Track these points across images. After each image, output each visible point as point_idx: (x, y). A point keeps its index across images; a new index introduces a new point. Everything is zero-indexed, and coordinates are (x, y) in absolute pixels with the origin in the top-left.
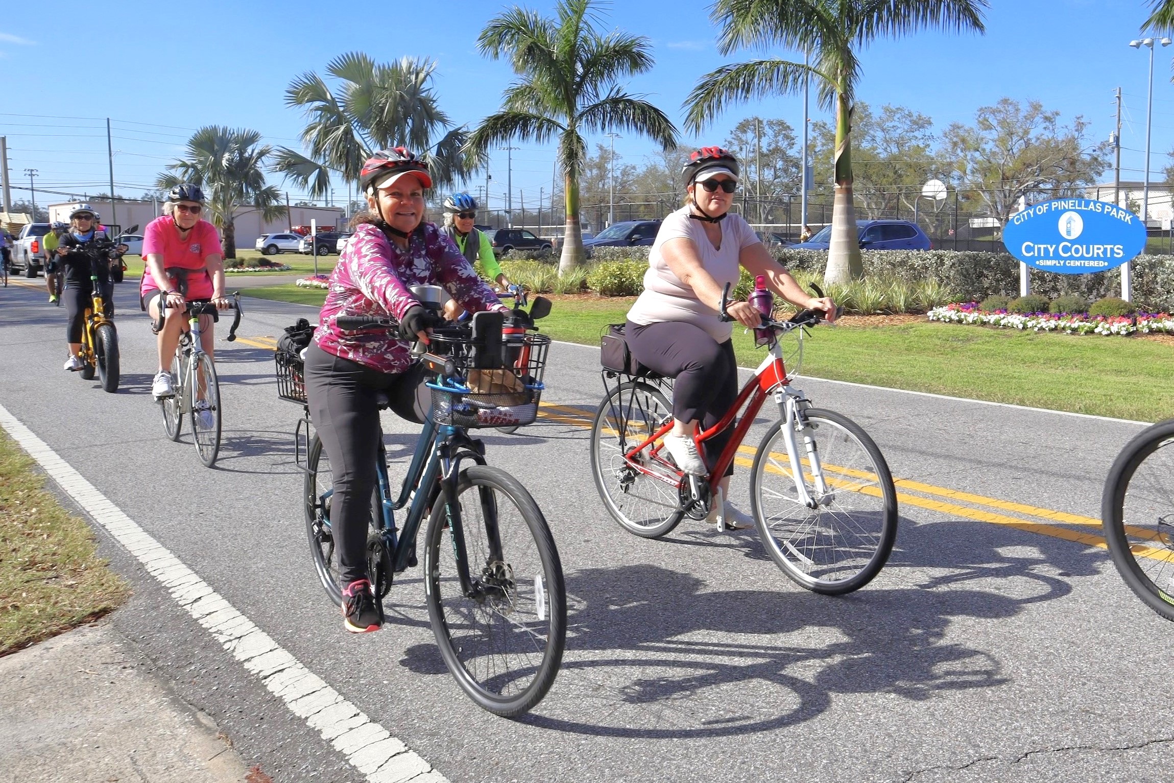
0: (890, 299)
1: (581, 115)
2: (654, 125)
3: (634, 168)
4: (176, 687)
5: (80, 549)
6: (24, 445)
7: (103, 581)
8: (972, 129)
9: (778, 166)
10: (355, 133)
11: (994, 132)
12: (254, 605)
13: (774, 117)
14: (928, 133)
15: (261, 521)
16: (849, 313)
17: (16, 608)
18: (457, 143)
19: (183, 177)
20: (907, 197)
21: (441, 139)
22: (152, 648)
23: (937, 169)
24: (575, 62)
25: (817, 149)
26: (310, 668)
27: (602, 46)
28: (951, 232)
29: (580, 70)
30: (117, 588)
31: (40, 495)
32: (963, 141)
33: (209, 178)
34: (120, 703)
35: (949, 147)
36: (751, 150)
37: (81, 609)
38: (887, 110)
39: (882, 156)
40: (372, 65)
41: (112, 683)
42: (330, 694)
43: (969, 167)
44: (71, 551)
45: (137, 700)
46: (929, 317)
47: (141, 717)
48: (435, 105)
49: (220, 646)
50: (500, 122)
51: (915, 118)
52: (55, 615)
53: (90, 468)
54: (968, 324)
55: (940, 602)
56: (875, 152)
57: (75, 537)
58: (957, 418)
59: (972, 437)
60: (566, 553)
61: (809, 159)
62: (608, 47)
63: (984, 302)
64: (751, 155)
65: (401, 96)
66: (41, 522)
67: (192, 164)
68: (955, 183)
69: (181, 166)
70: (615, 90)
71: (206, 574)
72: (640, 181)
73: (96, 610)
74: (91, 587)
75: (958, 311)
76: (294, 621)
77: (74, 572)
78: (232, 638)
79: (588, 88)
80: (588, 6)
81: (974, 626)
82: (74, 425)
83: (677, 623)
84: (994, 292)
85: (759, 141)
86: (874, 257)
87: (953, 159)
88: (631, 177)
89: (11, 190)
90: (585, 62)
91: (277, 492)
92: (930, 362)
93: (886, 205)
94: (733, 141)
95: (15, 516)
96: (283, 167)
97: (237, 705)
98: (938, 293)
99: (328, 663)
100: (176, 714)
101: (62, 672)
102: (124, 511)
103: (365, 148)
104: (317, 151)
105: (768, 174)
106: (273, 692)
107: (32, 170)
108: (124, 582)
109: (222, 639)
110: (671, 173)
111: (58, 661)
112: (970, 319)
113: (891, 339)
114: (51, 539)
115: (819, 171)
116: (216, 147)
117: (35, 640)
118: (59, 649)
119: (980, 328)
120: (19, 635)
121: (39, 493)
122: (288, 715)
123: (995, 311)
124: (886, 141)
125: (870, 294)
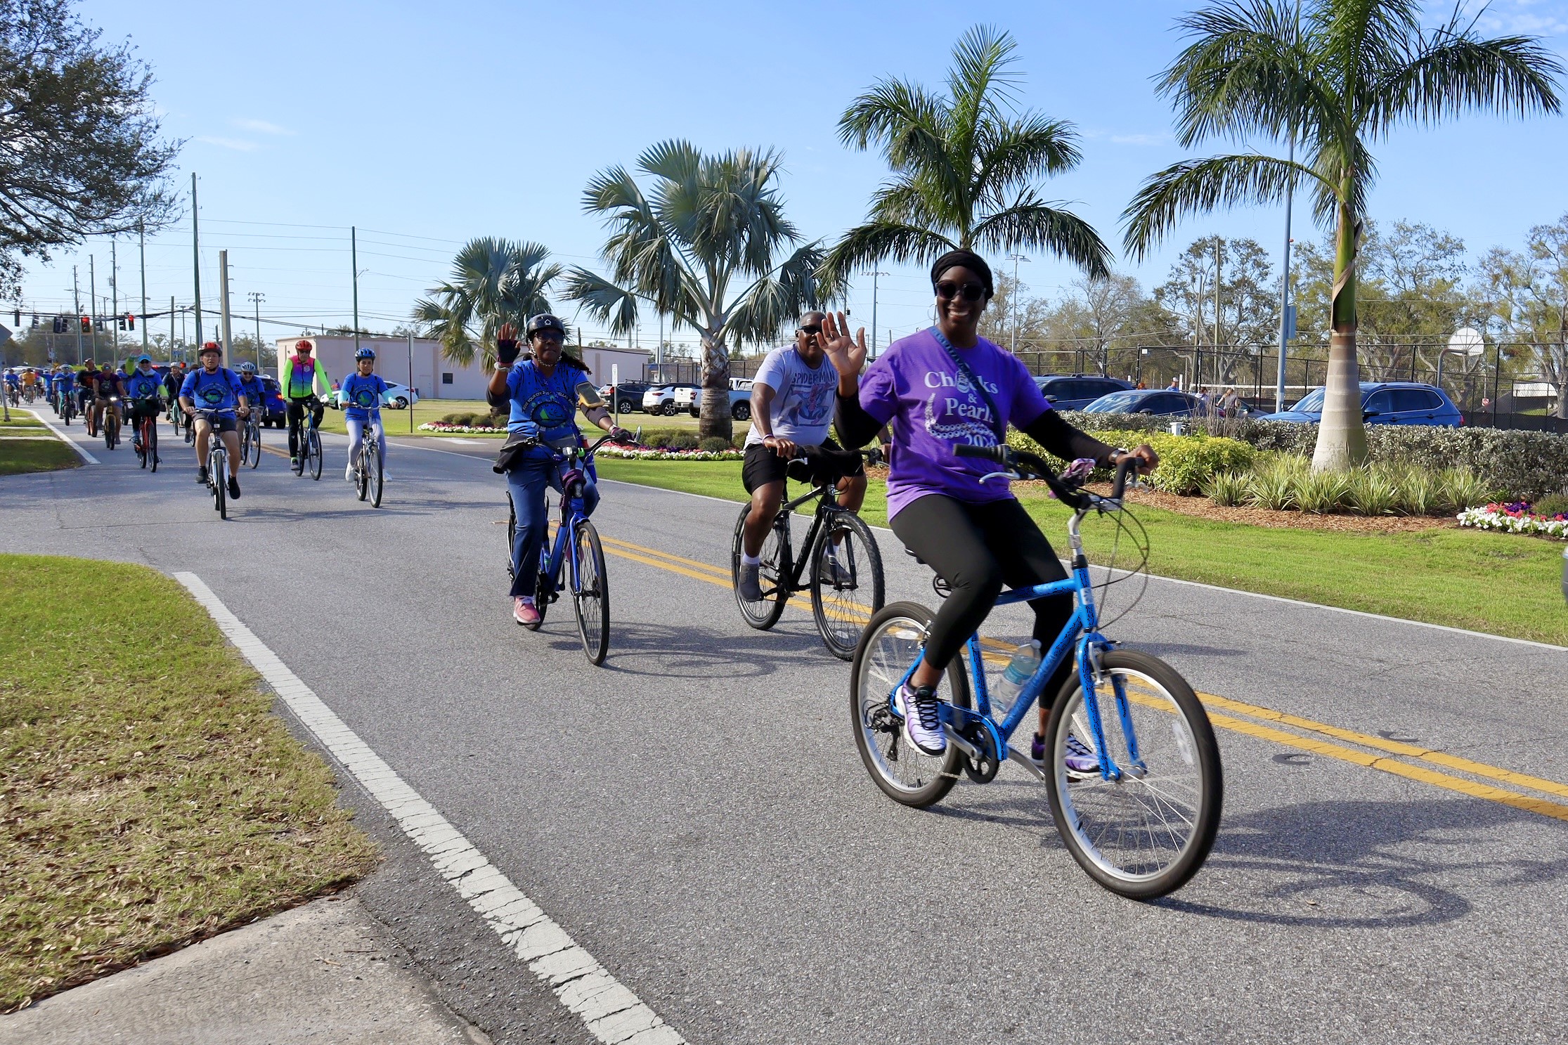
0: (1404, 494)
1: (978, 230)
2: (1077, 245)
3: (1044, 303)
4: (439, 990)
5: (317, 796)
6: (246, 653)
7: (346, 841)
8: (1520, 256)
9: (1244, 305)
10: (673, 248)
11: (1552, 260)
12: (541, 884)
13: (1241, 236)
14: (1458, 262)
15: (549, 770)
16: (1345, 512)
17: (238, 869)
18: (809, 265)
19: (448, 305)
20: (1424, 352)
21: (787, 259)
22: (408, 935)
23: (1469, 314)
24: (973, 156)
25: (1300, 282)
26: (617, 976)
27: (1010, 134)
28: (1485, 402)
29: (978, 166)
30: (365, 851)
31: (267, 721)
32: (1508, 273)
33: (480, 306)
34: (368, 1006)
35: (1488, 283)
36: (1208, 281)
37: (318, 876)
38: (1401, 228)
39: (1391, 293)
40: (698, 157)
41: (358, 978)
42: (644, 1015)
43: (1515, 311)
44: (306, 798)
45: (390, 1004)
46: (1459, 521)
47: (395, 1028)
48: (780, 212)
49: (498, 938)
50: (868, 236)
51: (1440, 241)
52: (286, 882)
53: (329, 688)
54: (1516, 533)
55: (1495, 932)
56: (1381, 288)
57: (310, 779)
58: (1507, 666)
59: (1530, 695)
60: (963, 834)
61: (1289, 294)
62: (1017, 135)
63: (1540, 503)
64: (1207, 288)
65: (736, 200)
66: (268, 757)
67: (459, 288)
68: (1494, 333)
69: (445, 290)
70: (1027, 194)
71: (479, 838)
72: (1052, 322)
73: (338, 879)
74: (330, 848)
75: (1502, 514)
76: (596, 910)
77: (311, 827)
78: (513, 928)
79: (990, 190)
80: (992, 77)
81: (1545, 969)
82: (309, 630)
83: (1120, 941)
84: (1553, 488)
85: (1219, 269)
86: (1383, 434)
87: (1493, 299)
88: (1040, 316)
89: (232, 320)
90: (985, 156)
91: (569, 731)
92: (1462, 585)
93: (1395, 362)
94: (1183, 268)
95: (236, 747)
96: (577, 293)
97: (520, 1021)
98: (1473, 487)
99: (641, 971)
100: (440, 1027)
101: (295, 959)
102: (372, 748)
103: (686, 269)
104: (623, 273)
105: (1231, 316)
106: (567, 1006)
107: (257, 295)
108: (372, 844)
109: (500, 929)
110: (1096, 311)
111: (290, 943)
112: (1519, 526)
113: (1405, 550)
114: (280, 780)
115: (1302, 313)
116: (490, 266)
117: (263, 913)
118: (291, 928)
119: (1533, 540)
120: (241, 907)
121: (265, 718)
122: (588, 1039)
123: (1555, 515)
124: (1399, 273)
125: (1376, 485)
